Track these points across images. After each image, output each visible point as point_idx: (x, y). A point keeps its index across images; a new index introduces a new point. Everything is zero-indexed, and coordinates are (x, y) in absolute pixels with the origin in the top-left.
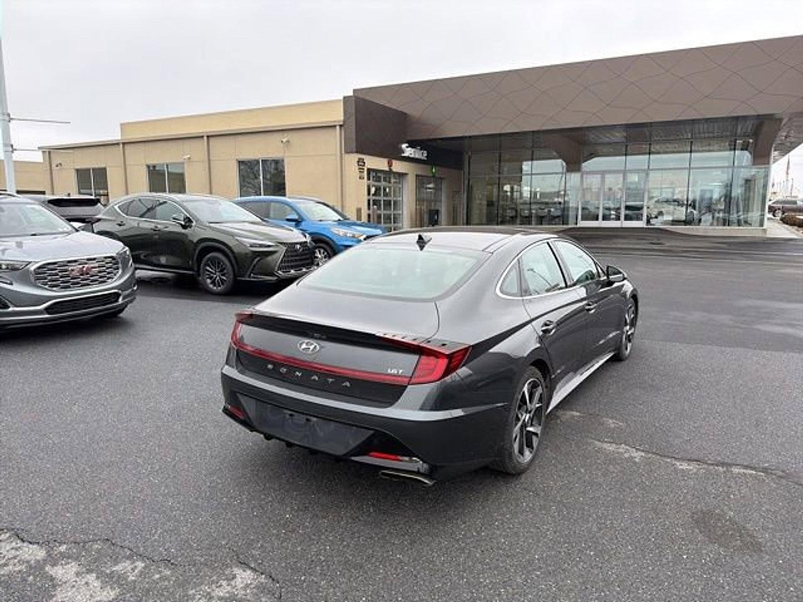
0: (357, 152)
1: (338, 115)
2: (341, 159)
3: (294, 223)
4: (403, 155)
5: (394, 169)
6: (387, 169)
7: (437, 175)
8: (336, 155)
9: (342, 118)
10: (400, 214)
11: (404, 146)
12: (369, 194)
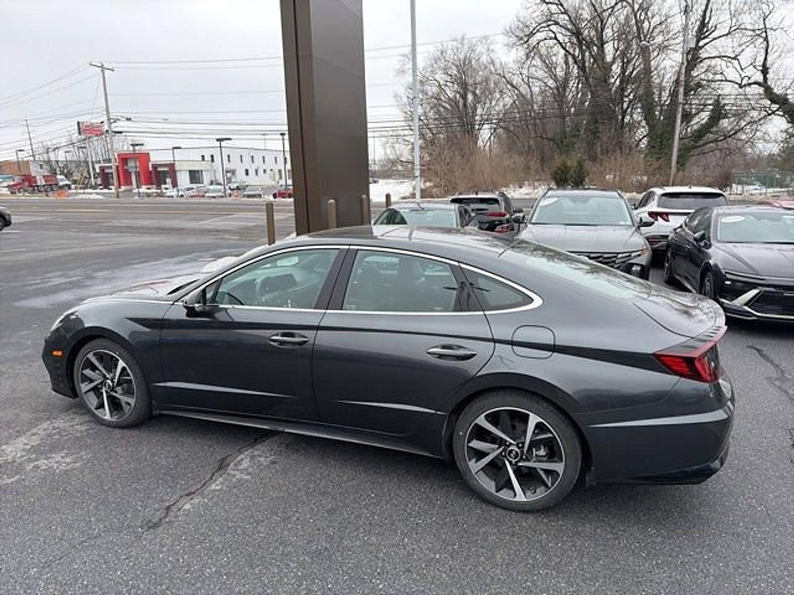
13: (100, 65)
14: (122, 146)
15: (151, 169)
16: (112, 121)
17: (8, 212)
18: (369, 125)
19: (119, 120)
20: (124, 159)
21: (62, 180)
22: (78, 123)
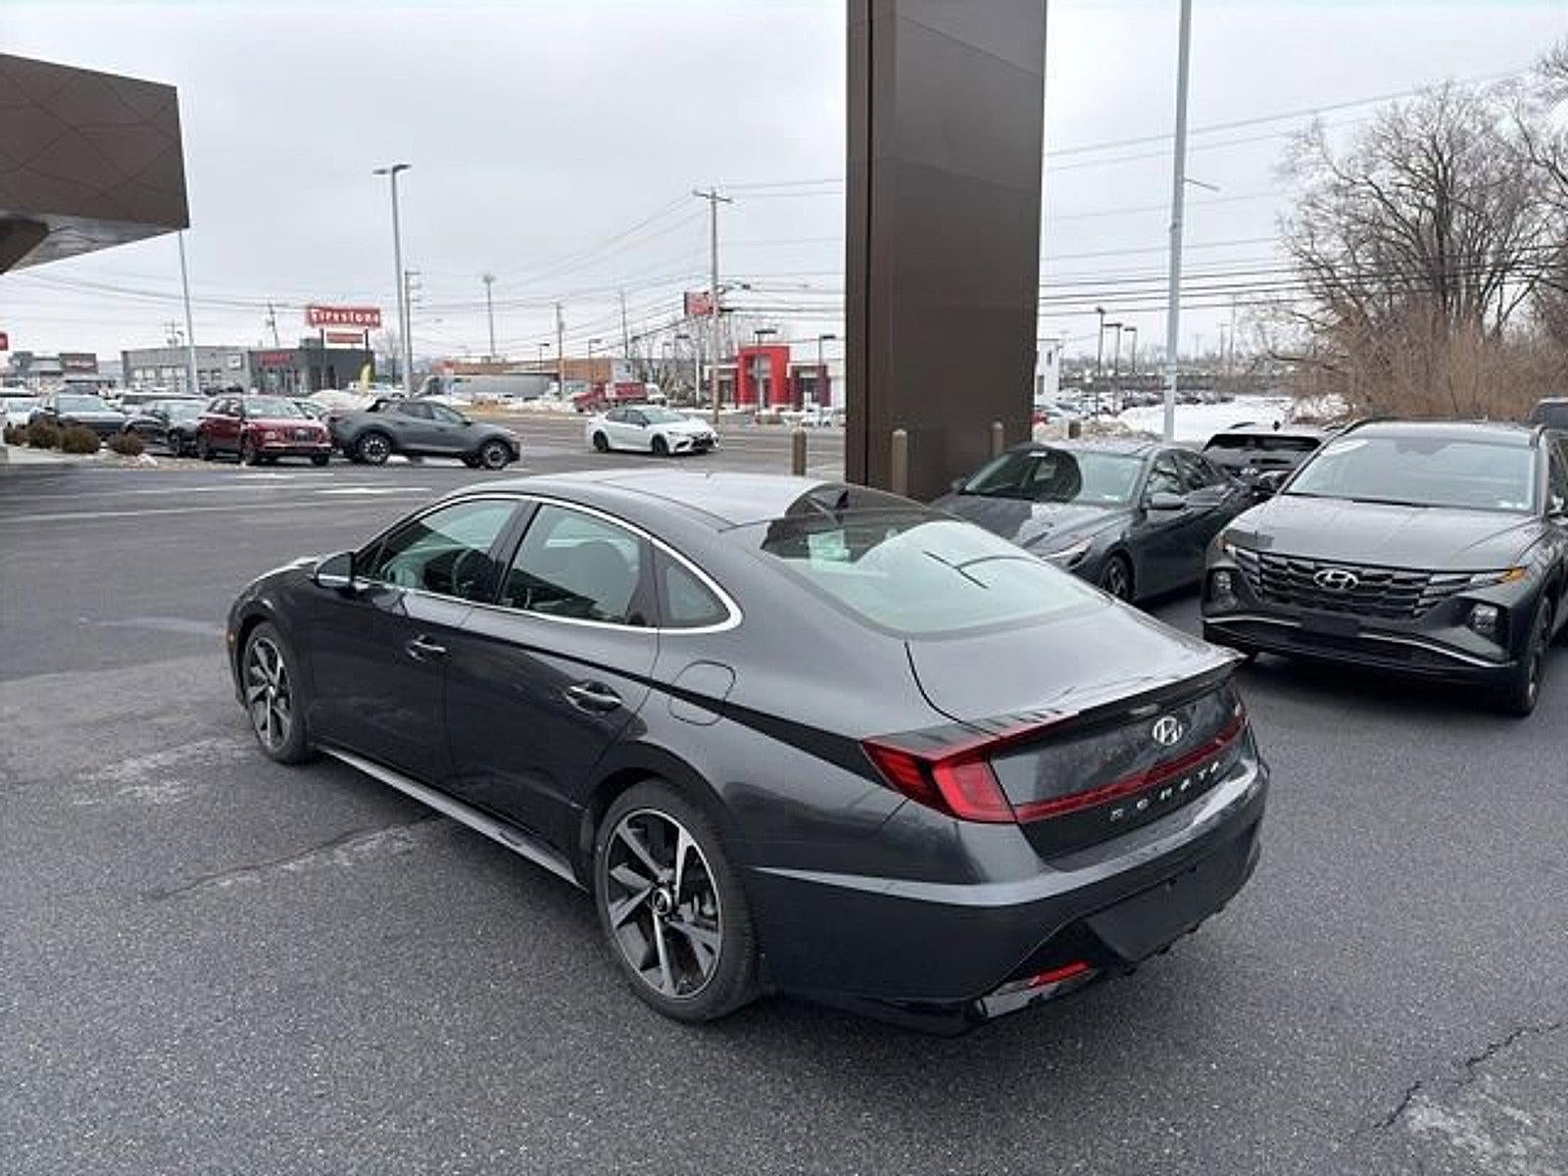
13: (709, 193)
14: (743, 334)
15: (788, 375)
16: (720, 290)
17: (516, 439)
18: (1042, 292)
19: (731, 288)
20: (749, 358)
21: (653, 391)
22: (686, 295)
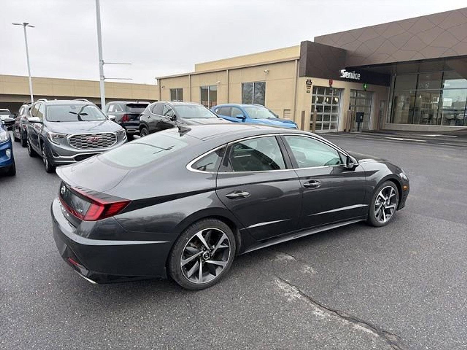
0: (306, 76)
1: (297, 54)
2: (297, 80)
3: (241, 119)
4: (342, 77)
5: (333, 86)
6: (328, 86)
7: (367, 90)
8: (294, 78)
9: (299, 55)
10: (337, 115)
11: (342, 71)
12: (313, 101)
